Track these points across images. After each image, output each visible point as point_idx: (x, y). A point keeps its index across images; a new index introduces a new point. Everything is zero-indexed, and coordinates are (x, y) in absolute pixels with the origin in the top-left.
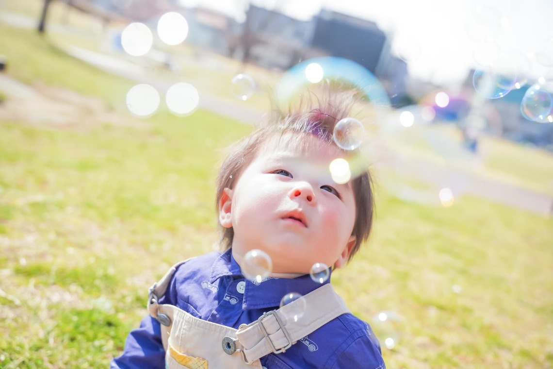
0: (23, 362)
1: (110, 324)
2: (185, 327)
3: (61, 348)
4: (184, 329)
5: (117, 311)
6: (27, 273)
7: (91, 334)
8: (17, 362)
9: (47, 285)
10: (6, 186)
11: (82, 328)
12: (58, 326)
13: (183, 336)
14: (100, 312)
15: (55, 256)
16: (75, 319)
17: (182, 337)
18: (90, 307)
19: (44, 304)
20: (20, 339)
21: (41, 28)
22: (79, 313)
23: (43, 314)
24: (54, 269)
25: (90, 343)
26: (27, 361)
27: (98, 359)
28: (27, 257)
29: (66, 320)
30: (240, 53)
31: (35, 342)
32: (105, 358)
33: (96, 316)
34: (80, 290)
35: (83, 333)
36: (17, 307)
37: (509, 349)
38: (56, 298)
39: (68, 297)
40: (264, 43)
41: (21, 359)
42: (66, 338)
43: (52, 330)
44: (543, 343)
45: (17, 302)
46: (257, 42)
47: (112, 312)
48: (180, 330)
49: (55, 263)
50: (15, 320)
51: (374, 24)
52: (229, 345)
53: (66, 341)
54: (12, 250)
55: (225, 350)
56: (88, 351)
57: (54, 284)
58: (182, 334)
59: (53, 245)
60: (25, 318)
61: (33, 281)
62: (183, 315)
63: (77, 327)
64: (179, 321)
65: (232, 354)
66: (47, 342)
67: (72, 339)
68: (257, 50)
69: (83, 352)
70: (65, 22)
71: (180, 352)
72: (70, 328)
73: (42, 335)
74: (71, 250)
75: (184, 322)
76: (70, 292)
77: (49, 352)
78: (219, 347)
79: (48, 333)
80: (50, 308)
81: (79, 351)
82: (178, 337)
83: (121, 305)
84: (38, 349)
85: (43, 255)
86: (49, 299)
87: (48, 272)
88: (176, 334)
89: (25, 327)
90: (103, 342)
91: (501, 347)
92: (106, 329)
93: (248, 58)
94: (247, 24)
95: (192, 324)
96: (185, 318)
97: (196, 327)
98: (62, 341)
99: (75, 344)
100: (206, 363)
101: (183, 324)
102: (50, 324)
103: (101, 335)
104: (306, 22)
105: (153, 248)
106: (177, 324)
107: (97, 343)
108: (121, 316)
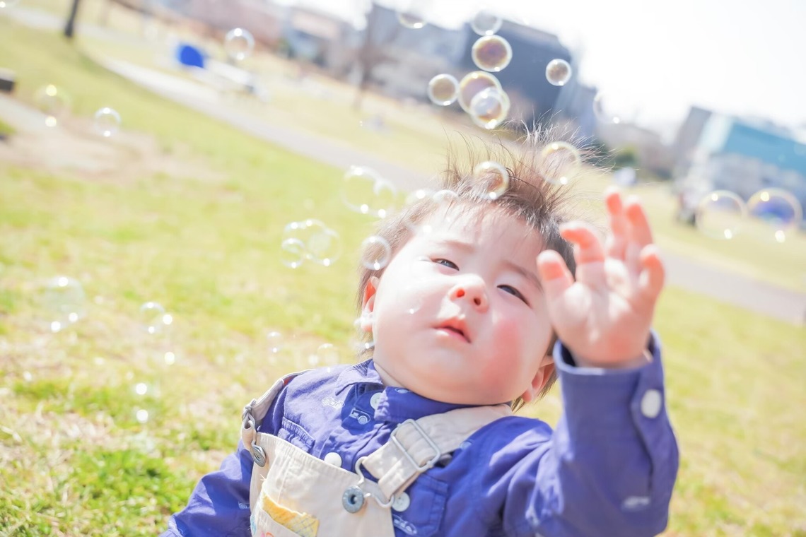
0: (22, 528)
1: (152, 473)
2: (294, 467)
3: (78, 508)
4: (290, 470)
5: (163, 455)
6: (33, 394)
7: (124, 487)
8: (12, 528)
9: (62, 412)
10: (8, 263)
11: (111, 479)
12: (75, 474)
13: (287, 481)
14: (139, 456)
15: (74, 368)
16: (102, 464)
17: (285, 482)
18: (125, 447)
19: (56, 441)
20: (18, 492)
21: (69, 31)
22: (108, 456)
23: (55, 456)
24: (73, 388)
25: (122, 503)
26: (27, 526)
27: (133, 525)
28: (35, 369)
29: (88, 466)
30: (356, 75)
31: (41, 498)
32: (143, 524)
33: (131, 462)
34: (109, 420)
35: (112, 487)
36: (16, 444)
37: (741, 523)
38: (74, 432)
39: (92, 431)
40: (393, 62)
41: (19, 523)
42: (87, 492)
43: (65, 482)
44: (789, 515)
45: (17, 437)
46: (382, 59)
47: (157, 455)
48: (284, 472)
49: (75, 379)
50: (12, 464)
51: (555, 37)
52: (352, 499)
53: (87, 498)
54: (12, 358)
55: (346, 507)
56: (118, 514)
57: (72, 411)
58: (287, 478)
59: (73, 352)
60: (27, 462)
61: (41, 406)
62: (292, 451)
63: (103, 477)
64: (284, 460)
65: (356, 512)
66: (58, 498)
67: (96, 495)
68: (381, 71)
69: (111, 514)
70: (103, 22)
71: (280, 503)
72: (92, 477)
73: (50, 488)
74: (99, 361)
75: (292, 460)
76: (96, 424)
77: (61, 515)
78: (339, 500)
79: (61, 485)
80: (64, 448)
81: (105, 514)
82: (279, 483)
83: (170, 445)
84: (44, 508)
85: (57, 367)
86: (64, 433)
87: (65, 393)
88: (277, 478)
89: (27, 475)
90: (141, 500)
91: (728, 520)
92: (147, 480)
93: (368, 81)
94: (369, 33)
95: (304, 464)
96: (293, 455)
97: (310, 470)
98: (81, 497)
99: (100, 502)
100: (316, 524)
101: (290, 463)
102: (64, 471)
103: (137, 490)
104: (454, 32)
105: (220, 360)
106: (280, 463)
107: (132, 501)
108: (169, 460)
